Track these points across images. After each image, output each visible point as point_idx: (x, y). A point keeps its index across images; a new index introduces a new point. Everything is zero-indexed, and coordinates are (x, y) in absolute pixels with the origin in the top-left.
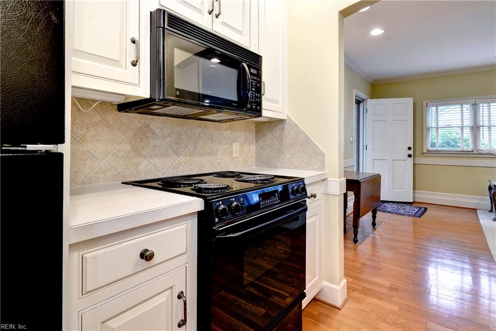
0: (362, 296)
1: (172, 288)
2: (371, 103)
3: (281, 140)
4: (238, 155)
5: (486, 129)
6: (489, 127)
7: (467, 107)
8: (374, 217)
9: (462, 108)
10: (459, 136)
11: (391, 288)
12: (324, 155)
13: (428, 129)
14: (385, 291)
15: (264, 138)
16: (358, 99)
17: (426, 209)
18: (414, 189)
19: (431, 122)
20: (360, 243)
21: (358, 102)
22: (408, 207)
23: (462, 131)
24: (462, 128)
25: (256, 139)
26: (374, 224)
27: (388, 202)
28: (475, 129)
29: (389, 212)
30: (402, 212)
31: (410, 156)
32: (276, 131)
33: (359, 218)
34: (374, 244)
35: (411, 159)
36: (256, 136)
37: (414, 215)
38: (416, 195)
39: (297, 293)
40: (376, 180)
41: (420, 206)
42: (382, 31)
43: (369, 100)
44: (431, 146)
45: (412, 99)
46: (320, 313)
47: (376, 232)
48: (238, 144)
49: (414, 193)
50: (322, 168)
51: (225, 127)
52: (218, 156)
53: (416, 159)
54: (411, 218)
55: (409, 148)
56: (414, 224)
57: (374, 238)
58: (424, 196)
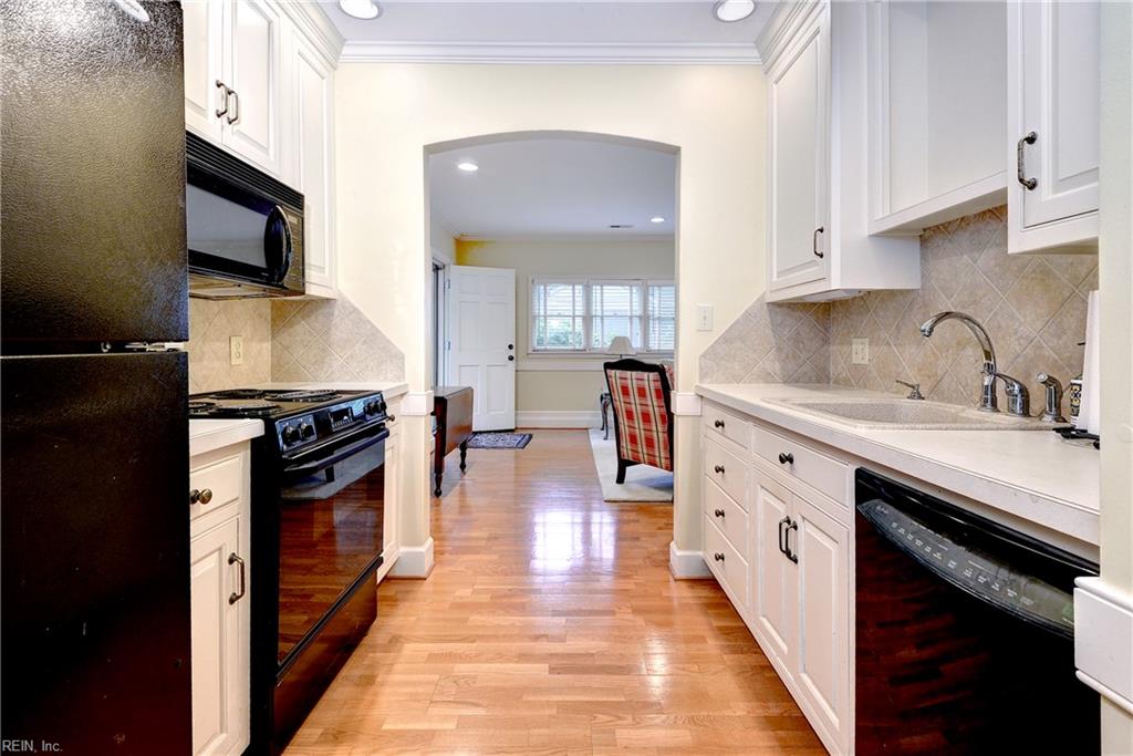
0: (454, 557)
1: (220, 549)
2: (455, 272)
3: (327, 333)
4: (240, 361)
5: (599, 320)
6: (602, 318)
7: (579, 288)
8: (463, 455)
9: (574, 289)
10: (570, 329)
11: (489, 539)
12: (403, 358)
13: (534, 317)
14: (483, 543)
15: (291, 330)
16: (437, 263)
17: (531, 436)
18: (516, 409)
19: (539, 309)
20: (446, 495)
21: (436, 269)
22: (507, 437)
23: (574, 319)
24: (574, 317)
25: (273, 331)
26: (463, 466)
27: (481, 432)
28: (588, 319)
29: (483, 447)
30: (500, 444)
31: (511, 358)
32: (316, 318)
33: (444, 455)
34: (463, 493)
35: (512, 363)
36: (272, 326)
37: (517, 447)
38: (520, 418)
39: (370, 559)
40: (466, 396)
41: (524, 432)
42: (475, 168)
43: (452, 266)
44: (538, 344)
45: (513, 271)
46: (397, 592)
47: (466, 477)
48: (239, 339)
49: (516, 415)
50: (401, 376)
51: (216, 309)
52: (205, 362)
53: (520, 363)
54: (513, 451)
55: (511, 347)
56: (517, 457)
57: (462, 485)
58: (530, 419)
